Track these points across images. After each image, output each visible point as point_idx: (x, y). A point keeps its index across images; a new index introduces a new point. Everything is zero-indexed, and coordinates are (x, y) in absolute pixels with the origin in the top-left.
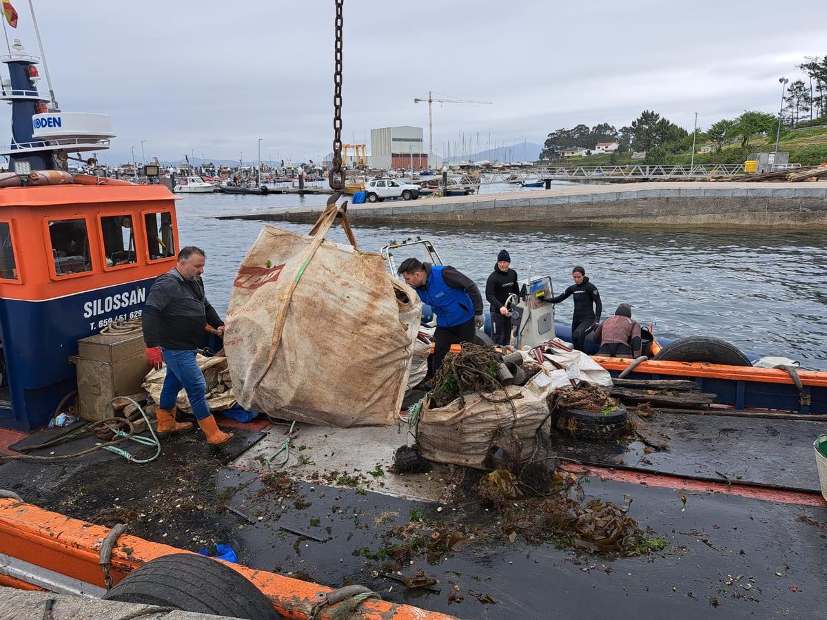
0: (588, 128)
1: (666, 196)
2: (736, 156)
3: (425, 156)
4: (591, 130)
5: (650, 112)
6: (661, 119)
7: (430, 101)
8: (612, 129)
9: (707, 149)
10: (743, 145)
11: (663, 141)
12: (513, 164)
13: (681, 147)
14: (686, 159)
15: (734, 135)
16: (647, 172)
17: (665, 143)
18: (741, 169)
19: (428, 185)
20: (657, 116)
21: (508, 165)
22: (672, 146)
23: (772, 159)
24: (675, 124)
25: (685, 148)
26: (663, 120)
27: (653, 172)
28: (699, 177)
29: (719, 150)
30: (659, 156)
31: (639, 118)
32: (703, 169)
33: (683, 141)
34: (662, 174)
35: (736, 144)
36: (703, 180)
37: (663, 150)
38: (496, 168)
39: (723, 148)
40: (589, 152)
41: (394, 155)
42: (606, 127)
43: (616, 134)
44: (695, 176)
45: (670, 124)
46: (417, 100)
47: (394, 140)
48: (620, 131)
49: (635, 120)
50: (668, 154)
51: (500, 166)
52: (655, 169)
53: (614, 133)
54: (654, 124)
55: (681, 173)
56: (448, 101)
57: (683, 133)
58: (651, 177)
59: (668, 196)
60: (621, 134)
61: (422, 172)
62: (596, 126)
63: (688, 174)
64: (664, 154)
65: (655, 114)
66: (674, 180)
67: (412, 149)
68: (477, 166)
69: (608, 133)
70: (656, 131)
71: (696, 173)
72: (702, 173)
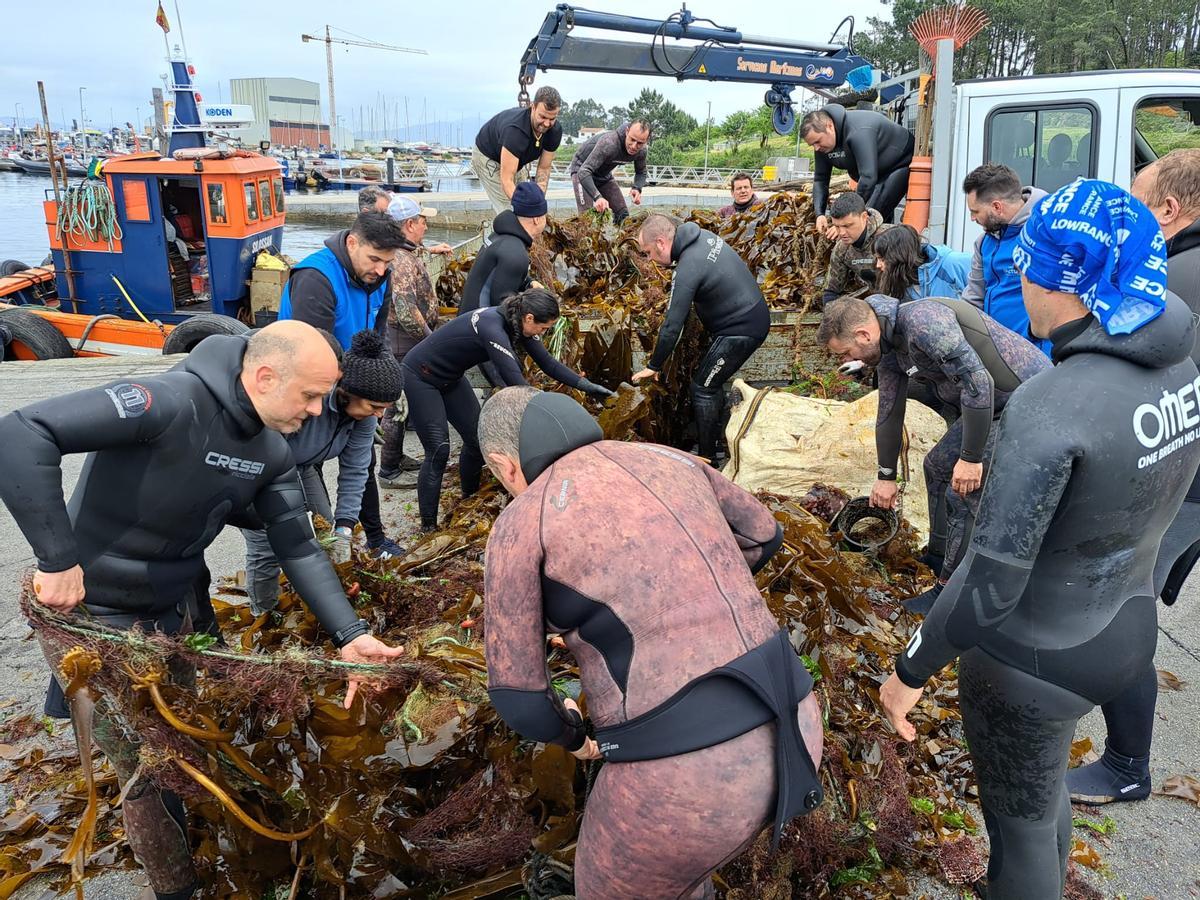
0: (566, 104)
1: (683, 204)
2: (755, 159)
3: (326, 128)
4: (571, 107)
5: (652, 91)
6: (665, 102)
7: (328, 41)
8: (599, 108)
9: (721, 147)
10: (762, 145)
11: (668, 132)
12: (462, 150)
13: (690, 143)
14: (697, 160)
15: (751, 131)
16: (655, 174)
17: (671, 136)
18: (759, 177)
19: (362, 175)
20: (660, 97)
21: (456, 151)
22: (679, 140)
23: (791, 165)
24: (683, 109)
25: (694, 144)
26: (668, 104)
27: (661, 174)
28: (713, 183)
29: (736, 150)
30: (664, 153)
31: (638, 99)
32: (717, 174)
33: (693, 135)
34: (671, 177)
35: (754, 144)
36: (718, 188)
37: (669, 145)
38: (438, 155)
39: (741, 147)
40: (570, 139)
41: (273, 123)
42: (591, 105)
43: (605, 116)
44: (709, 182)
45: (676, 110)
46: (305, 38)
47: (272, 98)
48: (609, 111)
49: (632, 100)
50: (675, 152)
51: (444, 152)
52: (664, 171)
53: (602, 114)
54: (656, 108)
55: (692, 178)
56: (357, 44)
57: (692, 124)
58: (660, 181)
59: (686, 203)
60: (611, 117)
61: (323, 153)
62: (578, 102)
63: (701, 178)
64: (670, 151)
65: (657, 93)
66: (684, 186)
67: (304, 115)
68: (409, 150)
69: (593, 113)
70: (660, 117)
71: (710, 179)
72: (716, 179)
